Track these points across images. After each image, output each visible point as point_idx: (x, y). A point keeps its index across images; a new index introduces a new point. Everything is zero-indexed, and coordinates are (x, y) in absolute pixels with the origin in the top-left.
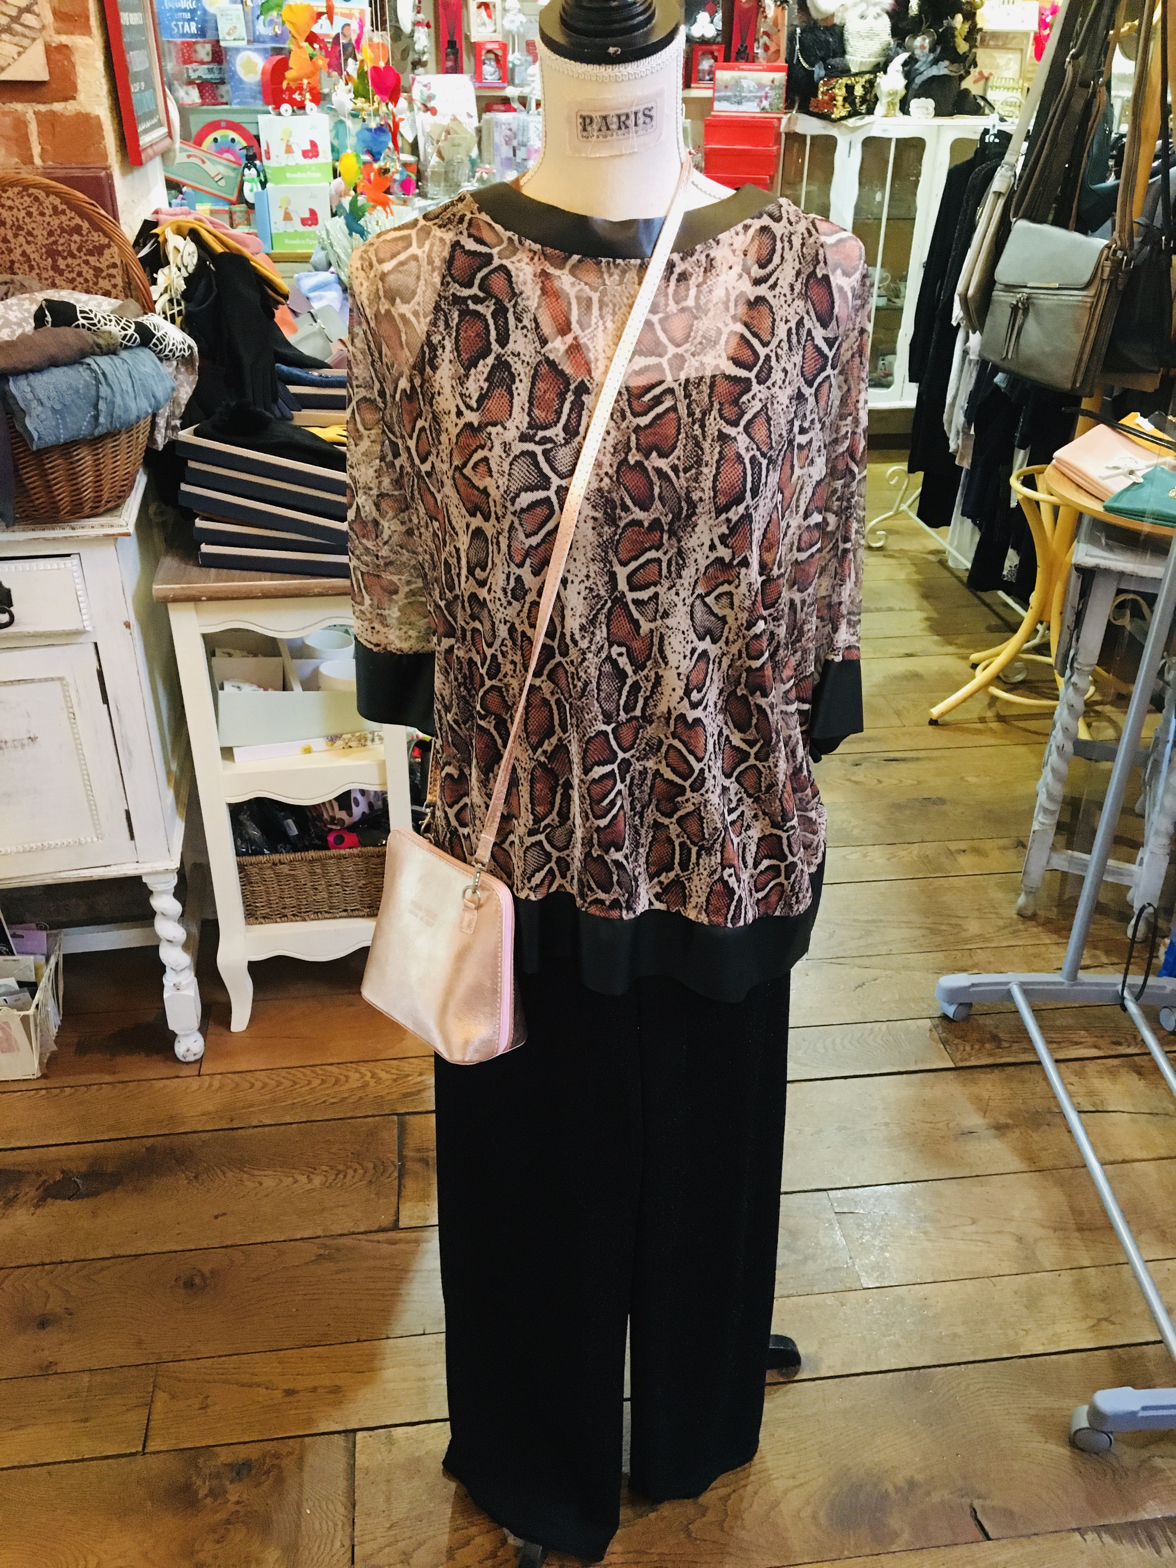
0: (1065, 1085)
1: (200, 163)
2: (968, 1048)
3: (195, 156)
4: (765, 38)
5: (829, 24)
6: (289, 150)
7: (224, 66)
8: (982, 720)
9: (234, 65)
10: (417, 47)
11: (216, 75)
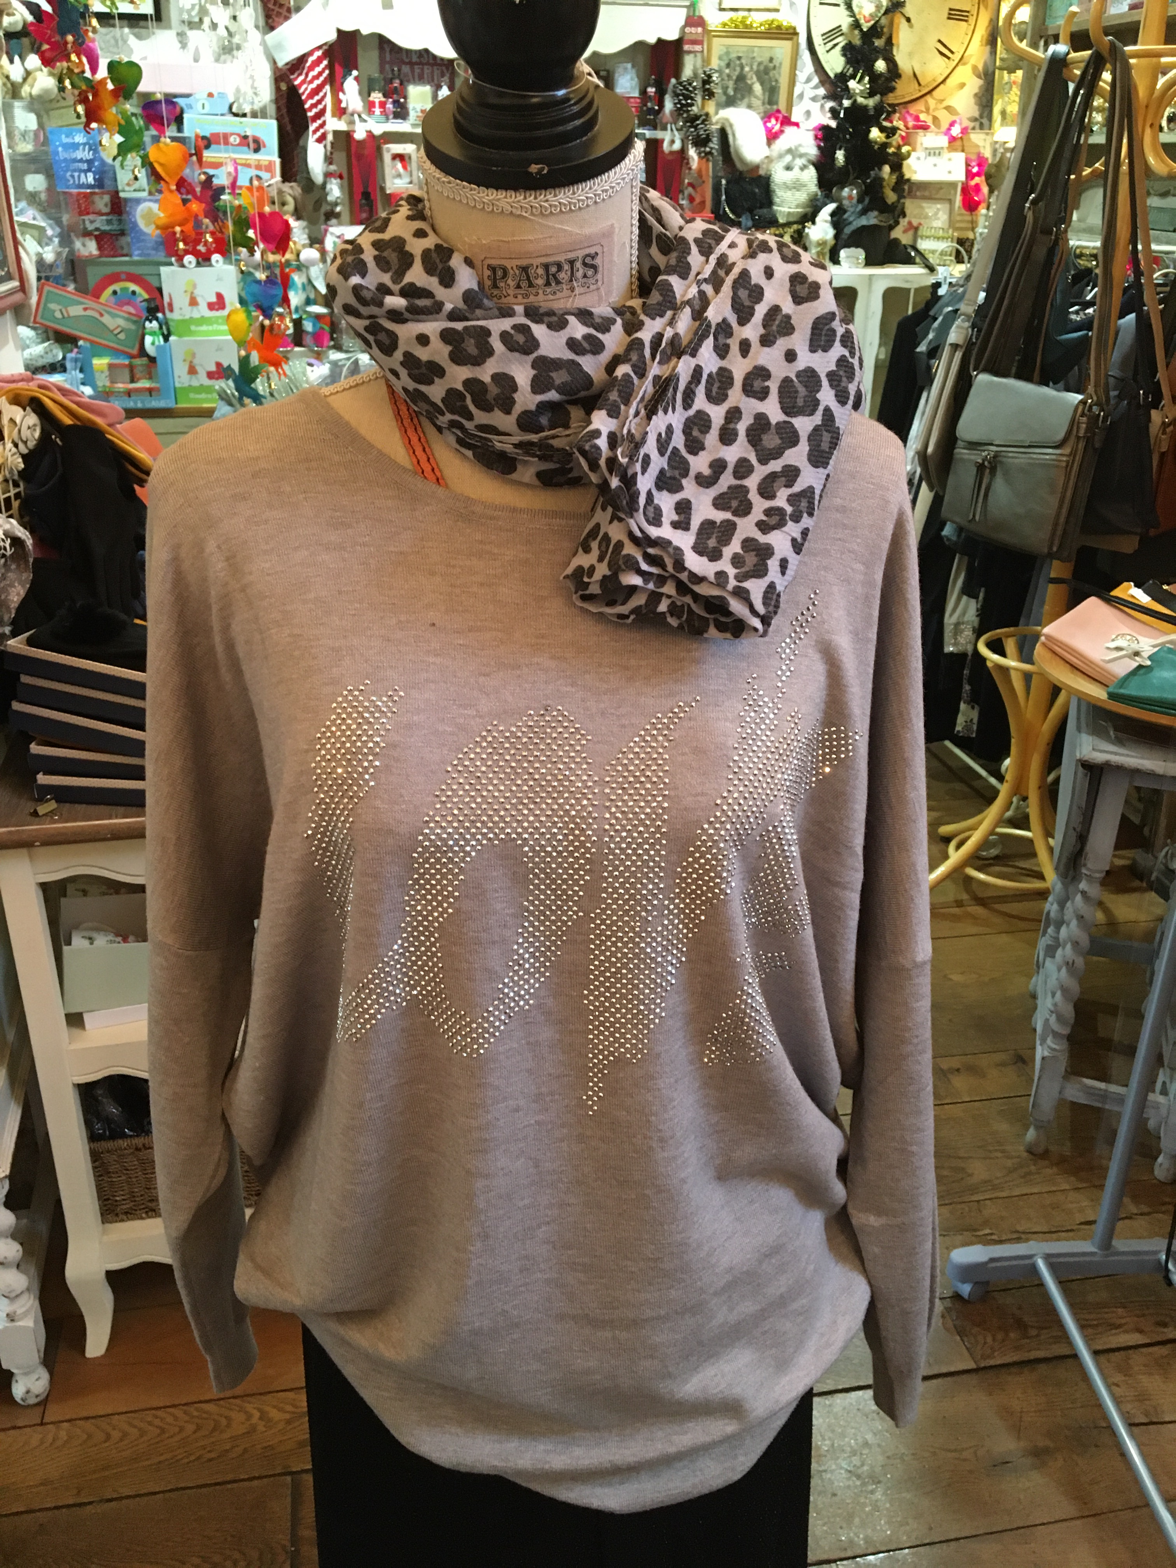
0: (1108, 1386)
1: (97, 315)
2: (989, 1339)
3: (93, 309)
4: (690, 189)
5: (755, 175)
6: (193, 302)
7: (124, 217)
8: (959, 904)
9: (134, 216)
10: (329, 198)
11: (115, 227)
